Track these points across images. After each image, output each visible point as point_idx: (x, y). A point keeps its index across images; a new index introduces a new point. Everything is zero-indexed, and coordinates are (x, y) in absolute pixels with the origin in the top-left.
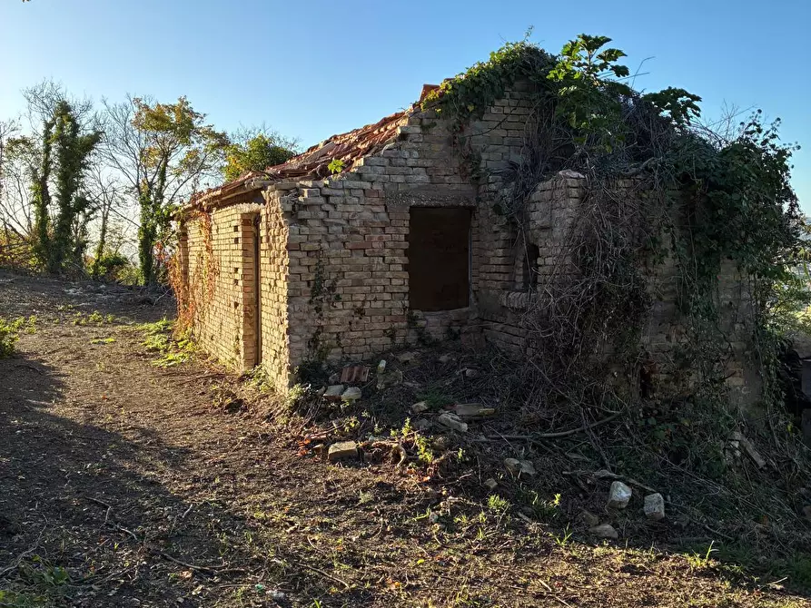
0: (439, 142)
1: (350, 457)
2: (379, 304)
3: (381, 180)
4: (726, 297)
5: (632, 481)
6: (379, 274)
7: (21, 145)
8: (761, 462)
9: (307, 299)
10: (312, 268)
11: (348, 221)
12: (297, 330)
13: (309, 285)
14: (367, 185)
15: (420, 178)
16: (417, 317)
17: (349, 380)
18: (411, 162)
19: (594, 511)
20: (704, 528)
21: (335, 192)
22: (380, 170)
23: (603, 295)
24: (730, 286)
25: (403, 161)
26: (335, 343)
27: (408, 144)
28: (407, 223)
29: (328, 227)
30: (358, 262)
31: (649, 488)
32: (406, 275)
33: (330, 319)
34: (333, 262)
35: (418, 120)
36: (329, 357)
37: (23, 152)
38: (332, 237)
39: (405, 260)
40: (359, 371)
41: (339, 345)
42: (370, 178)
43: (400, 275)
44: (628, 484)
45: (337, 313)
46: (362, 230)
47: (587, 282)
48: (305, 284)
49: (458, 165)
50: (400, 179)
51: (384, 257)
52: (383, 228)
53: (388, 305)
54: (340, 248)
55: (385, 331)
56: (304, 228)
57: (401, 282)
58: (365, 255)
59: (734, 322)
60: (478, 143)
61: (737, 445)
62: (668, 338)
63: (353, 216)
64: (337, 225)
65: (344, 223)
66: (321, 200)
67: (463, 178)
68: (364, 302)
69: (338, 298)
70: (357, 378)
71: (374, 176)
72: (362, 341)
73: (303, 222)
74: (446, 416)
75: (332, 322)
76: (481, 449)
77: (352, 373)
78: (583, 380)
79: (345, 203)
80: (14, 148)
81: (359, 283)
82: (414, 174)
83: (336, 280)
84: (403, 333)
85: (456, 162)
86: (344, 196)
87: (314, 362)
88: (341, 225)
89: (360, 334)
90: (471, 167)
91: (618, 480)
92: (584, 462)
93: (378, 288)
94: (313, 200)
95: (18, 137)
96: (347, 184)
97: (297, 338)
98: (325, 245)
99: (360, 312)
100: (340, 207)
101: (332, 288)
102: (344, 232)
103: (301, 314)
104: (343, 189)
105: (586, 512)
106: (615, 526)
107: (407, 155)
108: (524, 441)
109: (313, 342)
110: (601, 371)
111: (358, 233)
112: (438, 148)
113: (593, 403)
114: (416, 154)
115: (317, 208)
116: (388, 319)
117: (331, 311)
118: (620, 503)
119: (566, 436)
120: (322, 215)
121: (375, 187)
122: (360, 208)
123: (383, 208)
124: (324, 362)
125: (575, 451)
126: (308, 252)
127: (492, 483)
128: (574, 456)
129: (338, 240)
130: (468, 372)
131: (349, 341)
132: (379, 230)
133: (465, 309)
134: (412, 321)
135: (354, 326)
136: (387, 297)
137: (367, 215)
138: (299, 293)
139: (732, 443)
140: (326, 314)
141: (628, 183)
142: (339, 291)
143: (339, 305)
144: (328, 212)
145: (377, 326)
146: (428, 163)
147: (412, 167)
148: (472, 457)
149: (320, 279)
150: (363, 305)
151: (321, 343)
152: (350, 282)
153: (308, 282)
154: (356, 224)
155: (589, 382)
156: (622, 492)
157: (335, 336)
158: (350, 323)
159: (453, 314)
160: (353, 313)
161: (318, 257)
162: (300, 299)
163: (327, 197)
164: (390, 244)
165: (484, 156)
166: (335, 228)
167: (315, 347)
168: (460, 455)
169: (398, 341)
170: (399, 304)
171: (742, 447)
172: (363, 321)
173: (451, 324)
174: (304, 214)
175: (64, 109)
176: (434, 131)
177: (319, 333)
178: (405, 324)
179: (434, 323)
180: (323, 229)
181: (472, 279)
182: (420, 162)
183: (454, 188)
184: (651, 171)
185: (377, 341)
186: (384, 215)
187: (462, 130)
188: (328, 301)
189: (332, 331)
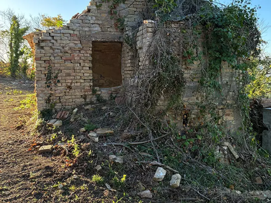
0: (105, 13)
1: (47, 153)
2: (79, 84)
3: (78, 29)
4: (226, 79)
5: (168, 167)
6: (78, 71)
7: (6, 33)
8: (237, 156)
9: (45, 82)
10: (47, 68)
11: (63, 47)
12: (40, 95)
13: (45, 76)
14: (72, 32)
15: (96, 29)
16: (96, 90)
17: (60, 117)
18: (92, 22)
19: (145, 183)
20: (197, 193)
21: (56, 35)
22: (78, 25)
23: (160, 78)
24: (228, 75)
25: (88, 21)
26: (58, 101)
27: (90, 14)
28: (91, 49)
29: (54, 50)
30: (68, 65)
31: (175, 171)
32: (91, 72)
33: (55, 90)
34: (56, 65)
35: (95, 3)
36: (56, 107)
37: (7, 35)
38: (55, 55)
39: (91, 65)
40: (64, 113)
41: (60, 102)
42: (73, 28)
43: (88, 71)
44: (165, 169)
45: (59, 88)
46: (69, 52)
47: (154, 72)
48: (44, 75)
49: (114, 23)
50: (87, 29)
51: (80, 64)
52: (80, 51)
53: (83, 85)
54: (59, 59)
55: (82, 96)
56: (42, 51)
57: (89, 75)
58: (71, 63)
59: (229, 91)
60: (123, 13)
61: (226, 148)
62: (197, 98)
63: (65, 45)
64: (58, 49)
65: (61, 48)
66: (50, 38)
67: (117, 29)
68: (71, 83)
69: (59, 81)
70: (63, 116)
71: (74, 28)
72: (71, 100)
73: (42, 48)
74: (92, 134)
75: (56, 92)
76: (102, 150)
77: (61, 114)
78: (153, 118)
79: (61, 39)
80: (4, 34)
81: (69, 75)
82: (93, 27)
83: (58, 73)
84: (90, 96)
85: (113, 22)
86: (61, 36)
87: (49, 109)
88: (60, 49)
89: (70, 97)
90: (120, 24)
91: (160, 166)
92: (148, 157)
93: (78, 77)
94: (45, 38)
95: (5, 30)
96: (62, 31)
97: (41, 99)
98: (52, 58)
99: (70, 88)
100: (59, 41)
101: (56, 77)
102: (61, 52)
103: (42, 88)
104: (60, 33)
105: (140, 184)
106: (152, 191)
107: (90, 18)
108: (122, 146)
109: (48, 101)
110: (162, 114)
111: (67, 53)
112: (105, 15)
113: (157, 129)
114: (94, 18)
115: (49, 42)
116: (82, 91)
117: (56, 87)
118: (158, 179)
119: (143, 144)
120: (50, 45)
121: (75, 33)
122: (68, 42)
123: (79, 42)
124: (53, 109)
125: (145, 151)
126: (45, 61)
127: (99, 168)
128: (144, 154)
129: (58, 56)
130: (111, 113)
131: (65, 100)
132: (78, 52)
133: (119, 87)
134: (94, 92)
135: (67, 94)
136: (82, 81)
137: (72, 45)
138: (41, 79)
139: (224, 147)
140: (53, 88)
141: (177, 25)
142: (59, 78)
143: (59, 85)
144: (53, 43)
145: (78, 94)
146: (100, 22)
147: (93, 24)
148: (96, 154)
149: (50, 73)
150: (71, 84)
151: (52, 101)
152: (64, 75)
153: (45, 74)
154: (67, 49)
155: (156, 119)
156: (161, 173)
157: (58, 98)
158: (65, 92)
159: (113, 89)
160: (66, 88)
161: (49, 63)
162: (41, 82)
163: (53, 37)
164: (83, 58)
165: (126, 19)
166: (57, 51)
167: (49, 103)
168: (90, 153)
169: (88, 100)
170: (88, 84)
171: (229, 149)
172: (71, 92)
173: (112, 93)
174: (42, 44)
175: (15, 18)
176: (103, 8)
177: (51, 96)
178: (91, 93)
179: (104, 93)
180: (51, 51)
181: (123, 74)
182: (96, 22)
183: (112, 33)
184: (188, 20)
185: (78, 100)
186: (79, 45)
187: (115, 8)
188: (54, 82)
189: (57, 96)
